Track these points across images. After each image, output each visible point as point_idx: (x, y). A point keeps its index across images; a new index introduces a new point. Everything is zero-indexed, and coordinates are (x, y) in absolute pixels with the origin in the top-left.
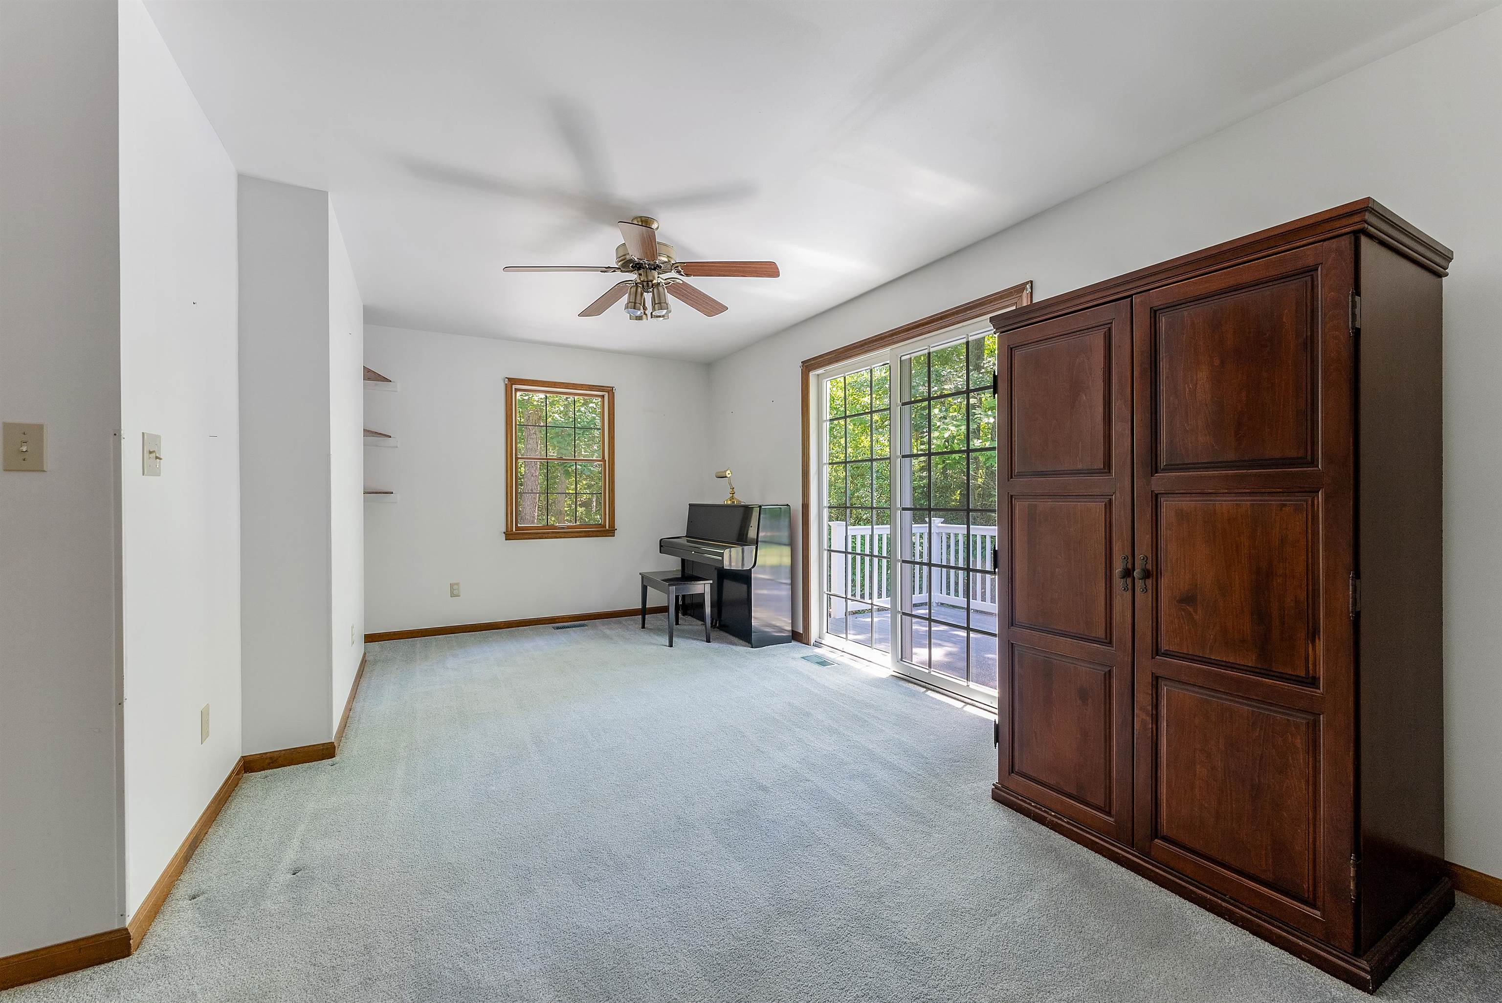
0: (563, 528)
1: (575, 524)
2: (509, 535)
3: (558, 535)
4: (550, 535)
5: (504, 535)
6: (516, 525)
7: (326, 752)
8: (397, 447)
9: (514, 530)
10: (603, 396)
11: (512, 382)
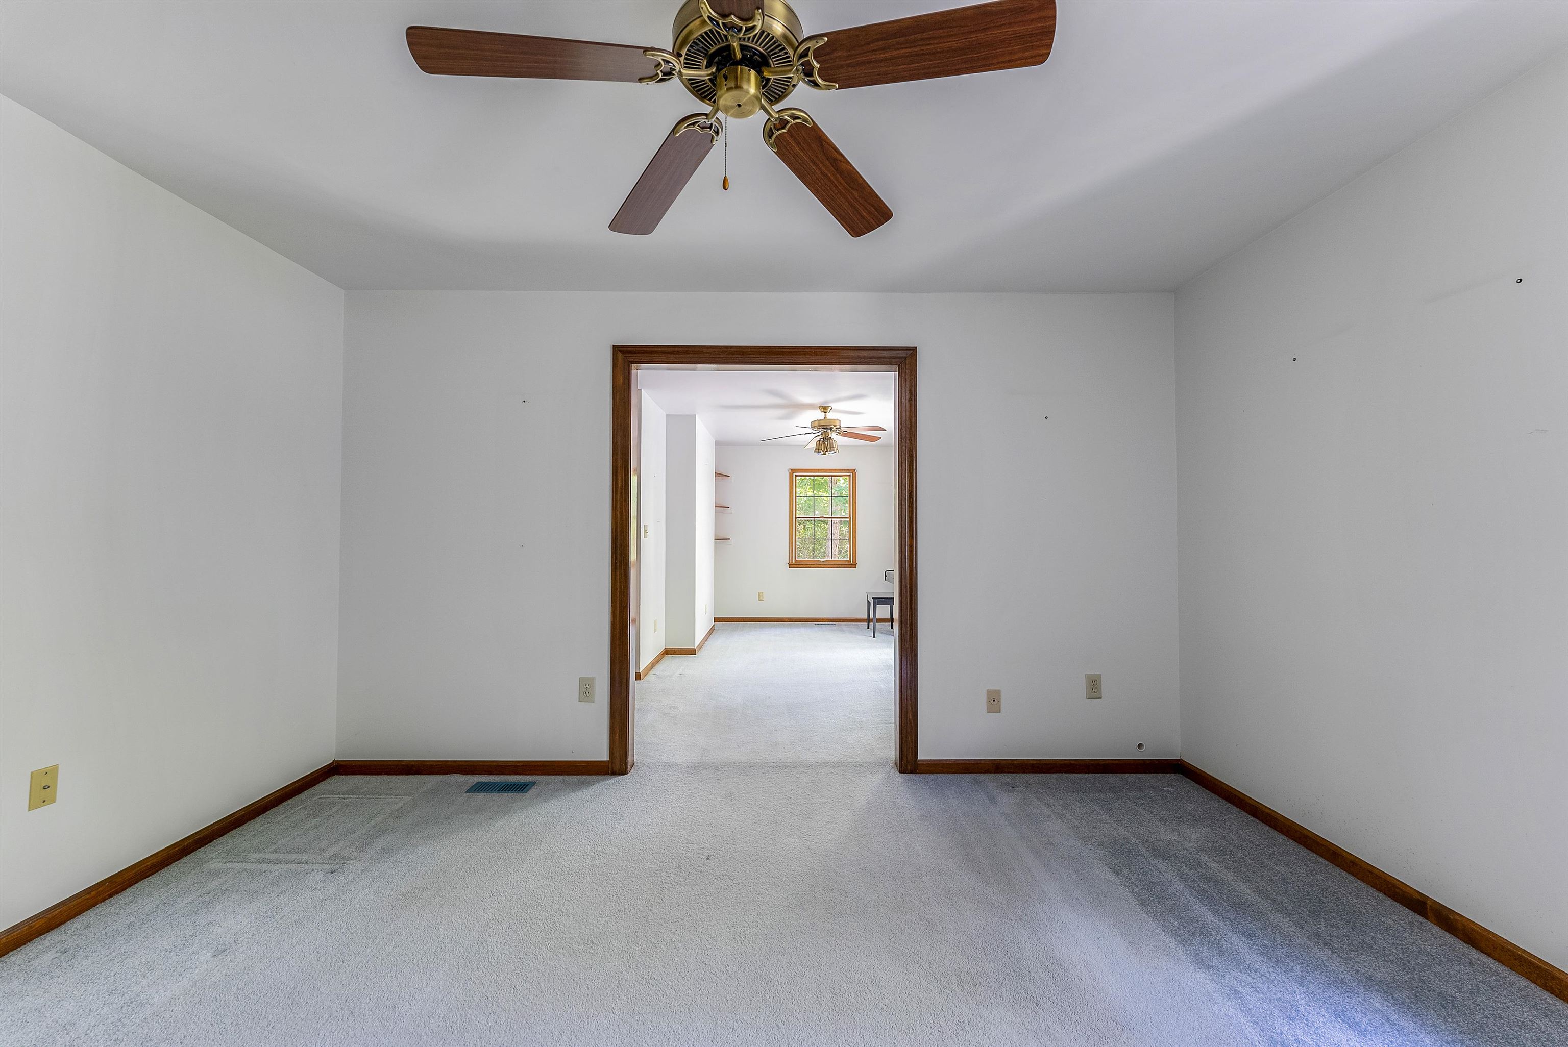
0: (823, 562)
1: (831, 559)
2: (791, 565)
3: (819, 566)
4: (815, 566)
5: (788, 565)
6: (795, 559)
7: (692, 652)
8: (732, 513)
9: (794, 562)
10: (850, 475)
11: (793, 471)
